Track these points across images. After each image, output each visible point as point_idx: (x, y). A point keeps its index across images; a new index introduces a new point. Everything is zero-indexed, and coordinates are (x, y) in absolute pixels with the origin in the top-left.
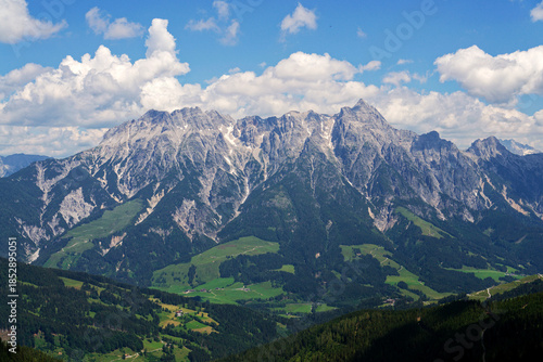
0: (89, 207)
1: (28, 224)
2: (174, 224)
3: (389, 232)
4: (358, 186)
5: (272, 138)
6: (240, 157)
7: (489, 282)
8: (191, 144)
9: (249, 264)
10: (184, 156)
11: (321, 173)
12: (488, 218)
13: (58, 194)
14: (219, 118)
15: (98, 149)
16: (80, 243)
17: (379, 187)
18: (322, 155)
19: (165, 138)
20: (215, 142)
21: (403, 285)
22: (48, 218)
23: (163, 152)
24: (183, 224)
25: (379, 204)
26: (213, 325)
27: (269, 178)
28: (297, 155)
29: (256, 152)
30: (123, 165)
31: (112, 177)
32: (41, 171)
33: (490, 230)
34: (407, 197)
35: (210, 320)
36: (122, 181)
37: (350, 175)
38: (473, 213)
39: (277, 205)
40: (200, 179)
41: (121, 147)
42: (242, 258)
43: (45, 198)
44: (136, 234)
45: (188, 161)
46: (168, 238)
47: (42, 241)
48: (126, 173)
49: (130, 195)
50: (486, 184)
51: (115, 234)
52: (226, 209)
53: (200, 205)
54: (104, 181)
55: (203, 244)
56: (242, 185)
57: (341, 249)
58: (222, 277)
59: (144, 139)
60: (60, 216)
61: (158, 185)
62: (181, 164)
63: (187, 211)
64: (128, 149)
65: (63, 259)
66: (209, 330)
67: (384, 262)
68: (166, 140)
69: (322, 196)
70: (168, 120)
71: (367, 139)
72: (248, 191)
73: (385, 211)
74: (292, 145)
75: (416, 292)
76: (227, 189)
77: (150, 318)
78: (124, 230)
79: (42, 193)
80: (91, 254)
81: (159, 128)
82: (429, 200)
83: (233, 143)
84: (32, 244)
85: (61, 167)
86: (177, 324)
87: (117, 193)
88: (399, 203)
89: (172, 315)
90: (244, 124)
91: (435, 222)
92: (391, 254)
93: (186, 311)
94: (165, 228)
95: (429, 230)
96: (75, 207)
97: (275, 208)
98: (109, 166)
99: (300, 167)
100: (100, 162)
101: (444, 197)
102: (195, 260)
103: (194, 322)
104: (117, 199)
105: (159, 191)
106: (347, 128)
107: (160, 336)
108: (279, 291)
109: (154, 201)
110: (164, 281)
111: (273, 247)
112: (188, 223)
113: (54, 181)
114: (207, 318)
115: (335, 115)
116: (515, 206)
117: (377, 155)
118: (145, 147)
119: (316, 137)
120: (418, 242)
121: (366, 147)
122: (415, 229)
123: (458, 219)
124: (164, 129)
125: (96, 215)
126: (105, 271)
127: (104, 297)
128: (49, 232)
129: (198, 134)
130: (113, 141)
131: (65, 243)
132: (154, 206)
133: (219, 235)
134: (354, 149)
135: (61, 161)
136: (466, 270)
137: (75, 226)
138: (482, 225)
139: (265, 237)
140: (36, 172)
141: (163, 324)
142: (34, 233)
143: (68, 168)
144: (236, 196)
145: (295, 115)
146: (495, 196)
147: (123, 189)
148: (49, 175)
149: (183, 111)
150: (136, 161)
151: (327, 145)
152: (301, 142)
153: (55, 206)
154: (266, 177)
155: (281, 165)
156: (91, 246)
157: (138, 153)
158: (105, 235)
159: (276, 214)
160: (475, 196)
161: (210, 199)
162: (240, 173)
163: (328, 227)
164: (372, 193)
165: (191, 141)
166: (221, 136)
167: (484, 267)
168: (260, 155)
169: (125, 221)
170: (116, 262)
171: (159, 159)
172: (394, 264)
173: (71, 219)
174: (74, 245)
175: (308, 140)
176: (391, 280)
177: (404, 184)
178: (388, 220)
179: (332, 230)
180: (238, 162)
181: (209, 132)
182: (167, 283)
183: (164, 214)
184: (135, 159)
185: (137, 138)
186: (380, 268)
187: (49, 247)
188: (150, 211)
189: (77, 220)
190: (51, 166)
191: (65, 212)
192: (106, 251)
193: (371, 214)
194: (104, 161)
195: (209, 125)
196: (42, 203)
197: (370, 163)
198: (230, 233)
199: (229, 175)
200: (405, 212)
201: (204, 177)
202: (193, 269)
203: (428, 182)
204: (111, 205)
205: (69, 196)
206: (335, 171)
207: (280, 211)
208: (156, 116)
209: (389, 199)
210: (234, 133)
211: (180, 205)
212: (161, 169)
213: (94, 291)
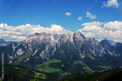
0: (23, 52)
1: (10, 55)
2: (40, 56)
3: (84, 58)
4: (78, 49)
6: (54, 43)
7: (104, 69)
8: (44, 40)
9: (55, 64)
10: (43, 42)
11: (70, 46)
12: (104, 56)
13: (17, 49)
14: (49, 35)
15: (25, 40)
16: (20, 60)
17: (82, 49)
18: (71, 42)
20: (49, 39)
21: (86, 69)
22: (14, 54)
23: (38, 41)
24: (42, 56)
25: (82, 53)
26: (45, 77)
27: (60, 47)
28: (66, 42)
29: (57, 42)
30: (30, 44)
31: (28, 46)
32: (13, 45)
33: (105, 58)
34: (88, 51)
35: (45, 76)
36: (30, 47)
37: (76, 46)
38: (101, 55)
39: (61, 52)
40: (46, 47)
41: (30, 40)
42: (53, 63)
43: (14, 50)
44: (32, 58)
45: (43, 43)
46: (38, 59)
47: (13, 59)
48: (30, 45)
49: (31, 50)
50: (104, 49)
51: (28, 58)
52: (51, 53)
53: (45, 52)
54: (26, 47)
55: (46, 60)
56: (54, 48)
57: (74, 62)
58: (49, 67)
59: (35, 39)
60: (17, 54)
61: (37, 48)
62: (42, 44)
63: (43, 53)
64: (31, 41)
65: (17, 63)
66: (45, 78)
67: (83, 64)
68: (39, 39)
69: (70, 51)
70: (40, 35)
71: (80, 39)
72: (55, 49)
73: (83, 54)
74: (65, 40)
75: (89, 71)
76: (51, 49)
77: (33, 75)
78: (29, 57)
79: (13, 49)
80: (22, 62)
81: (38, 36)
82: (92, 52)
83: (53, 40)
84: (11, 60)
85: (17, 44)
86: (38, 77)
87: (29, 49)
88: (86, 52)
89: (37, 75)
90: (55, 36)
91: (94, 56)
92: (84, 63)
93: (40, 74)
94: (38, 57)
95: (92, 58)
96: (20, 52)
97: (61, 53)
98: (27, 44)
99: (66, 45)
100: (25, 43)
101: (95, 51)
102: (44, 64)
103: (42, 76)
104: (28, 51)
105: (37, 49)
106: (76, 37)
107: (34, 79)
108: (61, 70)
109: (36, 51)
110: (37, 68)
111: (60, 61)
112: (43, 56)
113: (16, 47)
114: (44, 75)
115: (74, 34)
116: (110, 53)
117: (82, 42)
118: (35, 40)
119: (70, 39)
120: (90, 60)
121: (80, 41)
122: (89, 58)
123: (98, 56)
124: (39, 37)
125: (24, 54)
126: (25, 65)
127: (23, 71)
128: (14, 57)
129: (45, 38)
130: (28, 39)
131: (17, 59)
132: (36, 52)
133: (49, 58)
134: (77, 41)
135: (18, 43)
136: (99, 66)
137: (20, 56)
138: (103, 57)
139: (58, 59)
140: (12, 45)
141: (35, 77)
142: (11, 57)
143: (19, 44)
144: (53, 50)
145: (65, 34)
146: (106, 51)
149: (43, 33)
150: (33, 43)
151: (72, 40)
152: (66, 40)
153: (16, 52)
154: (59, 47)
155: (62, 44)
156: (23, 60)
157: (33, 41)
158: (26, 58)
159: (61, 54)
160: (102, 51)
161: (47, 51)
162: (54, 46)
163: (71, 57)
164: (81, 50)
165: (44, 39)
166: (50, 38)
167: (103, 66)
168: (58, 42)
169: (30, 55)
170: (27, 64)
171: (37, 43)
172: (85, 65)
173: (19, 55)
174: (19, 60)
175: (68, 39)
176: (84, 68)
177: (87, 48)
178: (84, 56)
179: (72, 58)
180: (53, 44)
181: (48, 37)
182: (38, 68)
183: (38, 54)
184: (32, 43)
185: (33, 38)
186: (82, 66)
187: (14, 60)
188: (35, 53)
189: (20, 55)
190: (16, 44)
191: (18, 53)
192: (26, 61)
193: (80, 54)
194: (26, 43)
195: (48, 36)
196: (13, 51)
197: (80, 44)
198: (51, 58)
199: (52, 46)
200: (87, 54)
201: (46, 46)
202: (43, 65)
203: (92, 48)
204: (27, 52)
205: (19, 50)
206: (73, 46)
207: (62, 54)
208: (37, 34)
209: (84, 52)
210: (53, 38)
211: (41, 52)
212: (38, 45)
213: (21, 70)
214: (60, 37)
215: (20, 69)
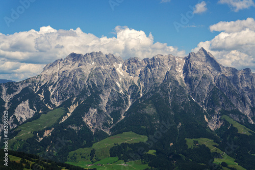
0: (32, 112)
2: (84, 123)
3: (217, 131)
4: (198, 101)
5: (146, 71)
6: (126, 83)
8: (96, 74)
9: (128, 149)
10: (91, 82)
11: (175, 93)
13: (14, 103)
14: (111, 58)
15: (39, 76)
16: (25, 134)
17: (212, 102)
18: (176, 82)
19: (80, 70)
20: (111, 73)
21: (224, 164)
23: (78, 79)
24: (89, 123)
25: (211, 113)
27: (143, 96)
28: (161, 82)
29: (136, 80)
30: (54, 87)
31: (47, 94)
32: (4, 89)
34: (229, 109)
36: (53, 97)
37: (194, 95)
39: (147, 112)
40: (101, 96)
41: (53, 75)
42: (124, 145)
43: (6, 105)
44: (60, 129)
45: (94, 85)
46: (79, 131)
48: (55, 92)
49: (58, 104)
51: (47, 129)
52: (116, 115)
53: (100, 111)
54: (42, 96)
55: (101, 136)
56: (126, 100)
57: (186, 141)
58: (111, 156)
59: (67, 71)
60: (14, 117)
61: (75, 99)
62: (89, 86)
63: (92, 115)
64: (57, 77)
65: (14, 143)
67: (213, 149)
68: (81, 71)
69: (175, 107)
70: (82, 59)
71: (205, 72)
72: (130, 103)
73: (215, 118)
74: (158, 75)
76: (117, 102)
78: (53, 126)
79: (5, 103)
80: (31, 141)
81: (77, 64)
82: (243, 110)
83: (122, 74)
85: (17, 87)
87: (50, 103)
88: (224, 112)
90: (129, 62)
91: (247, 125)
92: (217, 145)
94: (78, 125)
95: (242, 130)
96: (24, 112)
97: (146, 114)
98: (45, 87)
99: (162, 89)
100: (40, 85)
101: (253, 109)
102: (96, 146)
104: (49, 107)
105: (75, 103)
106: (192, 65)
108: (146, 166)
109: (72, 109)
110: (75, 158)
111: (144, 139)
112: (92, 122)
113: (12, 95)
115: (185, 58)
117: (211, 82)
118: (68, 75)
119: (173, 71)
120: (235, 137)
121: (204, 77)
122: (234, 129)
124: (80, 65)
125: (36, 117)
126: (39, 152)
129: (100, 68)
130: (49, 72)
131: (16, 133)
132: (71, 112)
133: (111, 130)
134: (197, 79)
135: (17, 83)
137: (23, 123)
139: (139, 132)
140: (2, 90)
143: (21, 88)
144: (122, 106)
145: (160, 57)
147: (54, 101)
148: (9, 92)
149: (92, 54)
150: (62, 84)
151: (180, 76)
152: (163, 74)
153: (11, 111)
154: (141, 95)
155: (151, 88)
156: (32, 135)
157: (63, 79)
158: (41, 129)
159: (147, 118)
161: (106, 108)
162: (125, 92)
163: (178, 127)
164: (207, 106)
165: (96, 73)
166: (114, 69)
168: (138, 81)
169: (54, 120)
170: (46, 146)
171: (76, 83)
172: (219, 151)
173: (21, 119)
174: (22, 135)
175: (168, 72)
176: (217, 161)
177: (228, 101)
178: (217, 123)
179: (181, 129)
180: (124, 86)
181: (107, 67)
182: (77, 160)
183: (77, 117)
184: (61, 83)
185: (63, 70)
186: (210, 153)
188: (69, 115)
189: (24, 119)
190: (11, 86)
191: (18, 114)
192: (41, 139)
193: (206, 119)
194: (43, 84)
195: (107, 62)
196: (4, 109)
197: (206, 88)
198: (118, 129)
199: (119, 93)
200: (228, 119)
201: (103, 95)
202: (93, 152)
203: (243, 99)
204: (46, 110)
205: (20, 105)
206: (184, 92)
207: (149, 116)
208: (75, 57)
209: (218, 110)
210: (123, 68)
211: (87, 111)
212: (77, 89)
213: (28, 164)
214: (145, 65)
215: (24, 162)
